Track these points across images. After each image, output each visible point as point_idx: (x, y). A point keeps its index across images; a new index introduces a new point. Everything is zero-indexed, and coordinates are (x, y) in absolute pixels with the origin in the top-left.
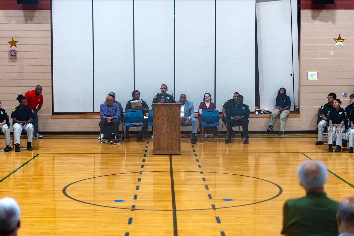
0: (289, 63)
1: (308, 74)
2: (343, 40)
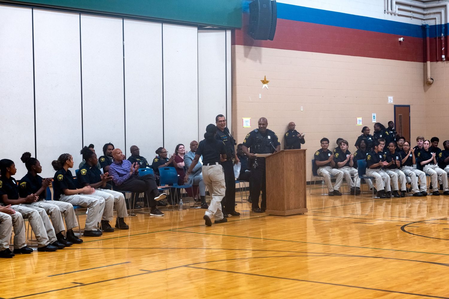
0: (223, 108)
1: (244, 121)
2: (267, 82)
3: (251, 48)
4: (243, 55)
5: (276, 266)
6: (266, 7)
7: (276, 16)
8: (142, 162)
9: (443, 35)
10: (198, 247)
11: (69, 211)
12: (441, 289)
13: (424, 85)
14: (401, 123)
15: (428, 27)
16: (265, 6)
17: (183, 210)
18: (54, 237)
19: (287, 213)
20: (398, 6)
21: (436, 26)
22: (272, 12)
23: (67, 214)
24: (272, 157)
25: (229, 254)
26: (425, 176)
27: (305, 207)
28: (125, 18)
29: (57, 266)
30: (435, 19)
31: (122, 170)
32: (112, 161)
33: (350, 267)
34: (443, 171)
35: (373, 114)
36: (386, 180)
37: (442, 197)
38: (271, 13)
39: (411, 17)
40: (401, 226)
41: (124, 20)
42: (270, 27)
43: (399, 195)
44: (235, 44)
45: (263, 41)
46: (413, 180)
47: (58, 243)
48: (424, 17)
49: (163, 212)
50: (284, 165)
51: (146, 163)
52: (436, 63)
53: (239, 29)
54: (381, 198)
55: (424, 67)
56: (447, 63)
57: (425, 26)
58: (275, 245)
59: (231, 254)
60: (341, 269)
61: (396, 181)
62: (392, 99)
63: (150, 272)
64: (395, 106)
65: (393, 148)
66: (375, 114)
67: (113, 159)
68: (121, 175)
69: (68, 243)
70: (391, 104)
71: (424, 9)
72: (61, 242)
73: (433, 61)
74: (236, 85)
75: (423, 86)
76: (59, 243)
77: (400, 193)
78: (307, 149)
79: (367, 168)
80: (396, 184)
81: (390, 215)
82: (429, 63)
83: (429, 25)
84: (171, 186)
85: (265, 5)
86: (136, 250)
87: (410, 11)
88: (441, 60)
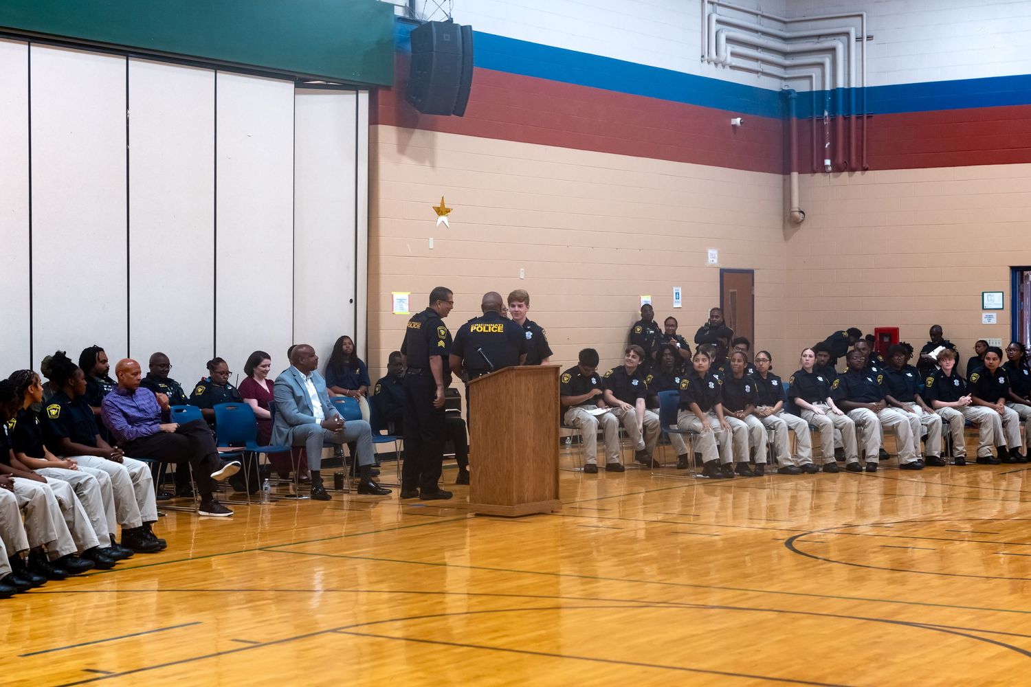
0: (348, 268)
1: (395, 299)
2: (448, 211)
3: (412, 133)
4: (394, 148)
5: (544, 629)
6: (448, 40)
7: (472, 62)
8: (172, 391)
9: (826, 113)
10: (344, 588)
11: (36, 504)
12: (935, 678)
13: (784, 227)
14: (734, 309)
15: (793, 95)
16: (447, 37)
17: (272, 503)
18: (5, 565)
19: (519, 509)
20: (731, 48)
21: (811, 92)
22: (463, 52)
23: (32, 511)
24: (484, 381)
25: (425, 603)
26: (808, 429)
27: (557, 497)
28: (132, 55)
29: (32, 633)
30: (810, 77)
31: (134, 407)
32: (105, 389)
33: (712, 631)
34: (847, 419)
35: (674, 289)
36: (722, 438)
37: (842, 476)
38: (461, 56)
39: (757, 72)
40: (784, 541)
41: (130, 61)
42: (458, 87)
43: (749, 470)
44: (377, 123)
45: (441, 119)
46: (780, 438)
47: (14, 579)
48: (786, 74)
49: (230, 507)
50: (511, 400)
51: (181, 393)
52: (812, 176)
53: (388, 88)
54: (713, 477)
55: (784, 185)
56: (836, 177)
57: (789, 92)
58: (521, 582)
59: (429, 602)
60: (693, 636)
61: (745, 442)
62: (716, 256)
63: (257, 645)
64: (723, 272)
65: (741, 364)
66: (680, 289)
67: (106, 384)
68: (131, 420)
69: (36, 578)
70: (713, 267)
71: (785, 54)
72: (22, 577)
73: (802, 173)
74: (378, 217)
75: (781, 227)
76: (17, 580)
77: (752, 467)
78: (562, 366)
79: (680, 410)
80: (744, 448)
81: (747, 515)
82: (795, 175)
83: (798, 90)
84: (245, 448)
85: (449, 35)
86: (200, 596)
87: (757, 59)
88: (823, 169)
